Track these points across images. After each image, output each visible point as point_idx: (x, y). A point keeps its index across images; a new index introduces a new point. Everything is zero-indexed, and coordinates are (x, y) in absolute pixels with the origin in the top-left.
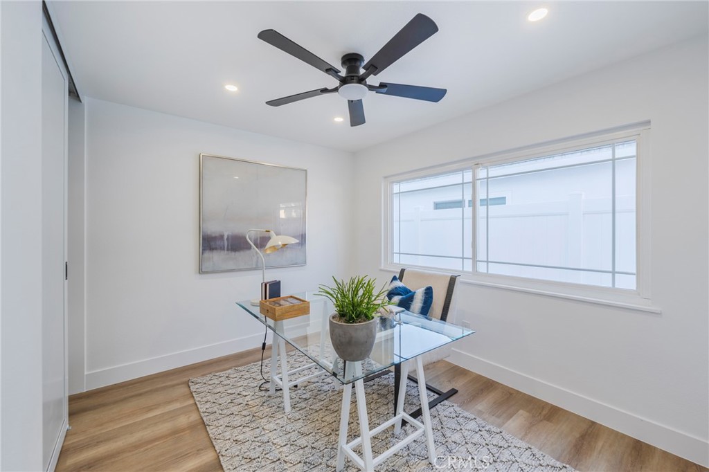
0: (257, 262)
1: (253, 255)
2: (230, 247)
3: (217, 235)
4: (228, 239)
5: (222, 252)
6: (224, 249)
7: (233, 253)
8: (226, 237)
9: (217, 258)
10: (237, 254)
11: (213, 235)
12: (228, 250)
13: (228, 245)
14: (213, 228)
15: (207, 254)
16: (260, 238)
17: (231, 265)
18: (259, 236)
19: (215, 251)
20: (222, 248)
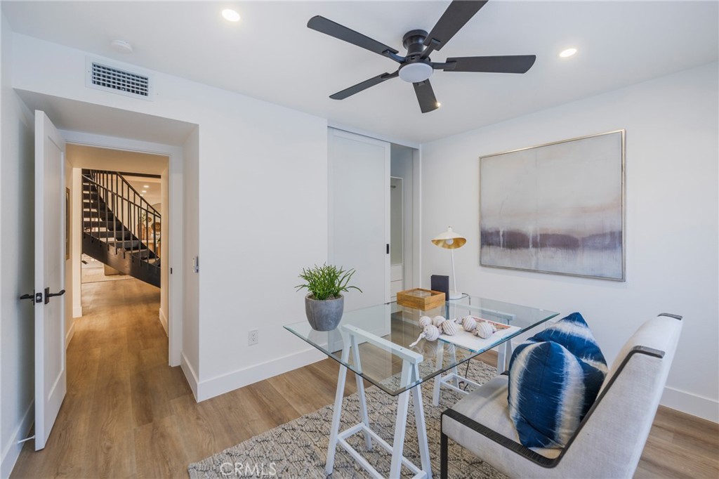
0: (537, 263)
1: (532, 256)
2: (505, 244)
3: (493, 231)
4: (503, 235)
5: (498, 248)
6: (499, 246)
7: (509, 250)
8: (501, 233)
9: (494, 253)
10: (513, 251)
11: (490, 231)
12: (503, 246)
13: (504, 242)
14: (491, 225)
15: (486, 249)
16: (541, 235)
17: (507, 263)
18: (538, 233)
19: (491, 247)
20: (498, 245)
